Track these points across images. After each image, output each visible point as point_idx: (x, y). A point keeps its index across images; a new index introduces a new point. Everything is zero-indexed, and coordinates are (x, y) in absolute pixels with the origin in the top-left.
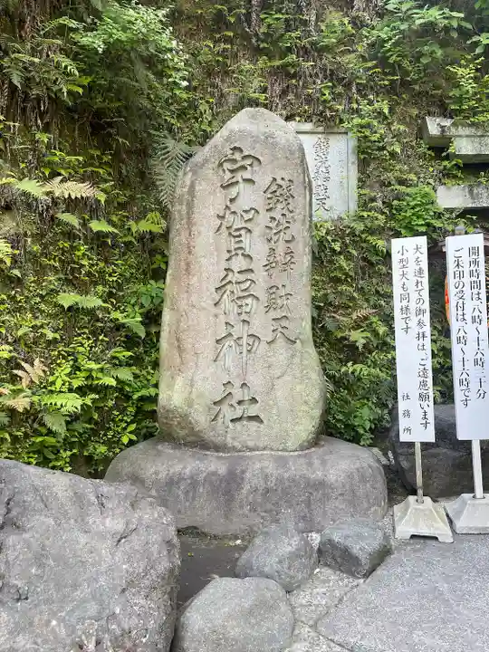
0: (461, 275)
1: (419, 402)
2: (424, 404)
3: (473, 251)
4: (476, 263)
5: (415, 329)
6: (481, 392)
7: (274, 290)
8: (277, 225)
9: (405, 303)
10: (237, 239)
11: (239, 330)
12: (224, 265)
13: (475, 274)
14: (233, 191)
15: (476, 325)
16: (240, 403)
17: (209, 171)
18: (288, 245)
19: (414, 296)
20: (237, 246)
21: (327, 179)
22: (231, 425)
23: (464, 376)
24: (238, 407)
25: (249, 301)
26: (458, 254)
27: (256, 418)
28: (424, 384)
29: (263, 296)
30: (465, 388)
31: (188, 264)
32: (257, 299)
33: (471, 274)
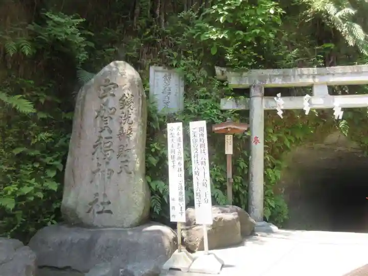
0: (196, 141)
1: (179, 202)
2: (181, 203)
3: (201, 129)
4: (202, 135)
5: (177, 166)
6: (206, 200)
7: (122, 147)
8: (125, 116)
9: (173, 154)
10: (106, 122)
11: (104, 167)
12: (98, 134)
13: (202, 140)
14: (105, 100)
15: (203, 166)
16: (102, 204)
17: (93, 89)
18: (130, 125)
19: (177, 151)
20: (105, 125)
21: (170, 93)
22: (96, 215)
23: (198, 191)
24: (101, 206)
25: (109, 152)
26: (194, 131)
27: (109, 212)
28: (181, 193)
29: (116, 150)
30: (198, 197)
31: (80, 134)
32: (114, 151)
33: (200, 140)
